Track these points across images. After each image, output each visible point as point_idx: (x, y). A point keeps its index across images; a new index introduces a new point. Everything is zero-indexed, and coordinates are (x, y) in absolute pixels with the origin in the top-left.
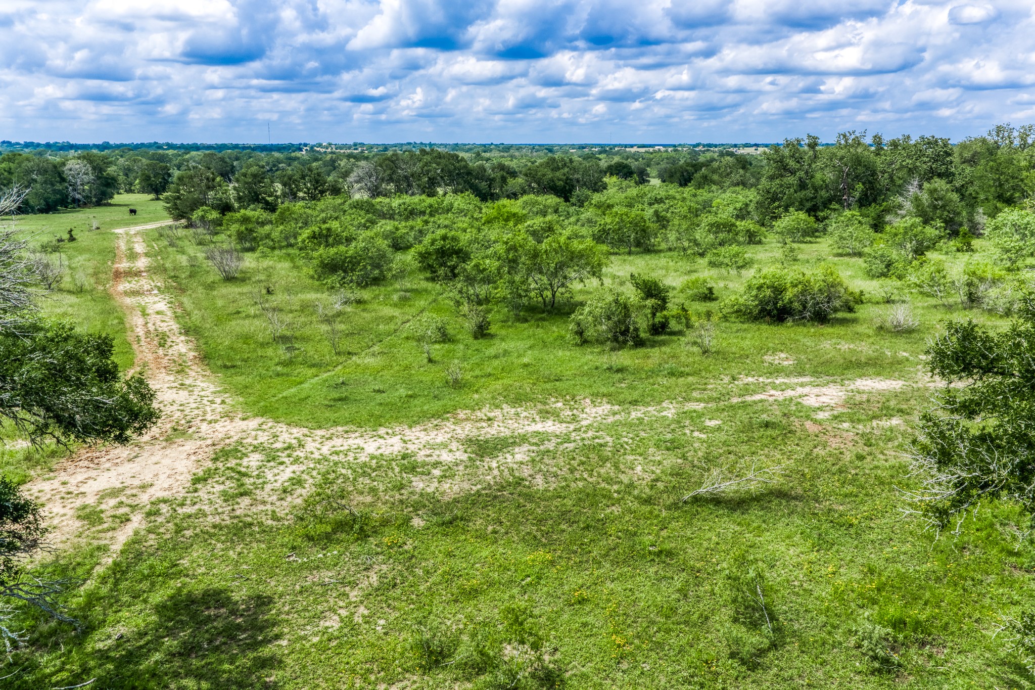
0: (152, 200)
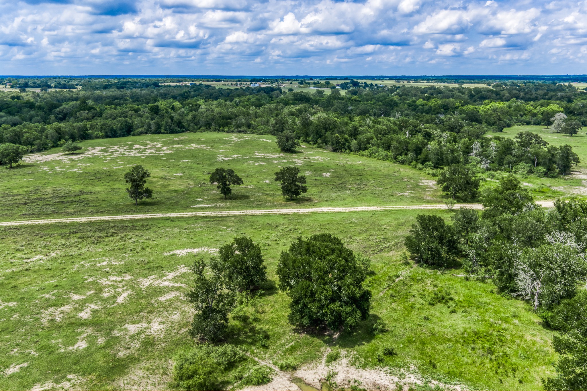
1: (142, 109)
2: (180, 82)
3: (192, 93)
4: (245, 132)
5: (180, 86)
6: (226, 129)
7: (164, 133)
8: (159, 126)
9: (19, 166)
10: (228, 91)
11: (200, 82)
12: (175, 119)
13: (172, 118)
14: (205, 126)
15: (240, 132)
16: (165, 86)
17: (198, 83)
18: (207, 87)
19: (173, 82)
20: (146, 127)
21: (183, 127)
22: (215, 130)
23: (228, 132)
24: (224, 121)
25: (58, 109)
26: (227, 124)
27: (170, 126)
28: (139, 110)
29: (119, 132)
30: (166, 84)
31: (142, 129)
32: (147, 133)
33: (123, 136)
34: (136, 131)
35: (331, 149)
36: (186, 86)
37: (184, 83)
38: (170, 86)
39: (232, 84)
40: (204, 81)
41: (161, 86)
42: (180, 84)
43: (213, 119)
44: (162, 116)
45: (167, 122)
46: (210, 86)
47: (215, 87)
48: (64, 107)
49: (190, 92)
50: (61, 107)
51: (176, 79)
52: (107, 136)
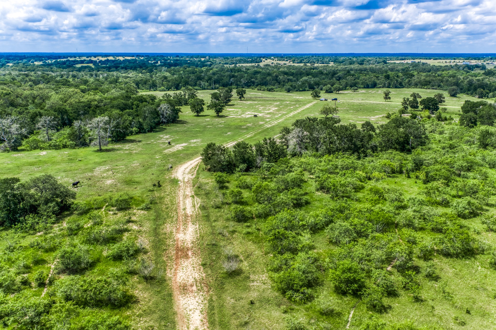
0: (195, 116)
1: (380, 76)
2: (403, 60)
3: (411, 68)
4: (436, 89)
5: (403, 63)
6: (425, 87)
7: (391, 88)
8: (389, 84)
9: (338, 93)
10: (439, 67)
11: (419, 61)
12: (398, 81)
13: (397, 81)
14: (415, 86)
15: (433, 89)
16: (391, 63)
17: (417, 61)
18: (423, 64)
19: (397, 60)
20: (383, 84)
21: (402, 85)
22: (419, 88)
23: (426, 89)
24: (425, 83)
25: (336, 75)
26: (426, 85)
27: (396, 84)
28: (378, 77)
29: (370, 86)
30: (392, 62)
31: (381, 86)
32: (383, 87)
33: (372, 88)
34: (378, 86)
35: (477, 97)
36: (407, 63)
37: (406, 61)
38: (395, 63)
39: (446, 62)
40: (423, 59)
41: (389, 63)
42: (403, 61)
43: (419, 82)
44: (391, 80)
45: (394, 83)
46: (426, 63)
47: (430, 65)
48: (340, 74)
49: (409, 68)
50: (338, 74)
51: (400, 58)
52: (364, 88)
